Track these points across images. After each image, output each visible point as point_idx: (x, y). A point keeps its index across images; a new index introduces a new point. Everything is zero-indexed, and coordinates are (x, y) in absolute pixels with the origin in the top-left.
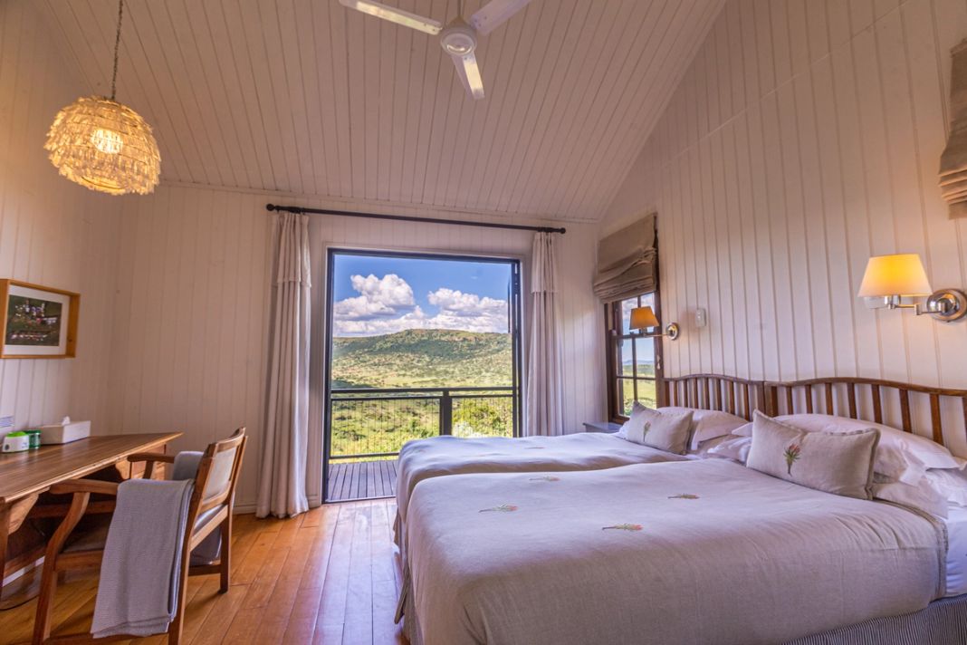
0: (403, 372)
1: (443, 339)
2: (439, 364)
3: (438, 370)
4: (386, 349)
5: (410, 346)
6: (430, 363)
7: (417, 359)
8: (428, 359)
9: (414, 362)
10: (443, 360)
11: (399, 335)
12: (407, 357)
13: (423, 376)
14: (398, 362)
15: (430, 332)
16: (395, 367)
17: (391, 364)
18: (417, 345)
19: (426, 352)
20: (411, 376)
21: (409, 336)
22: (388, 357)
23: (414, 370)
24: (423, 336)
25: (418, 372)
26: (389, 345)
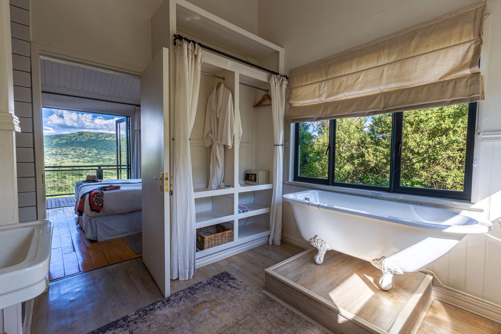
0: (77, 160)
1: (107, 139)
2: (105, 154)
3: (104, 158)
4: (62, 144)
5: (82, 142)
6: (98, 154)
7: (88, 151)
8: (96, 152)
9: (85, 153)
10: (108, 152)
11: (72, 135)
12: (80, 150)
13: (93, 162)
14: (72, 153)
15: (98, 134)
16: (70, 156)
17: (67, 154)
18: (87, 142)
19: (95, 147)
20: (84, 162)
21: (80, 136)
22: (64, 149)
23: (86, 158)
24: (91, 137)
25: (89, 159)
26: (64, 141)
